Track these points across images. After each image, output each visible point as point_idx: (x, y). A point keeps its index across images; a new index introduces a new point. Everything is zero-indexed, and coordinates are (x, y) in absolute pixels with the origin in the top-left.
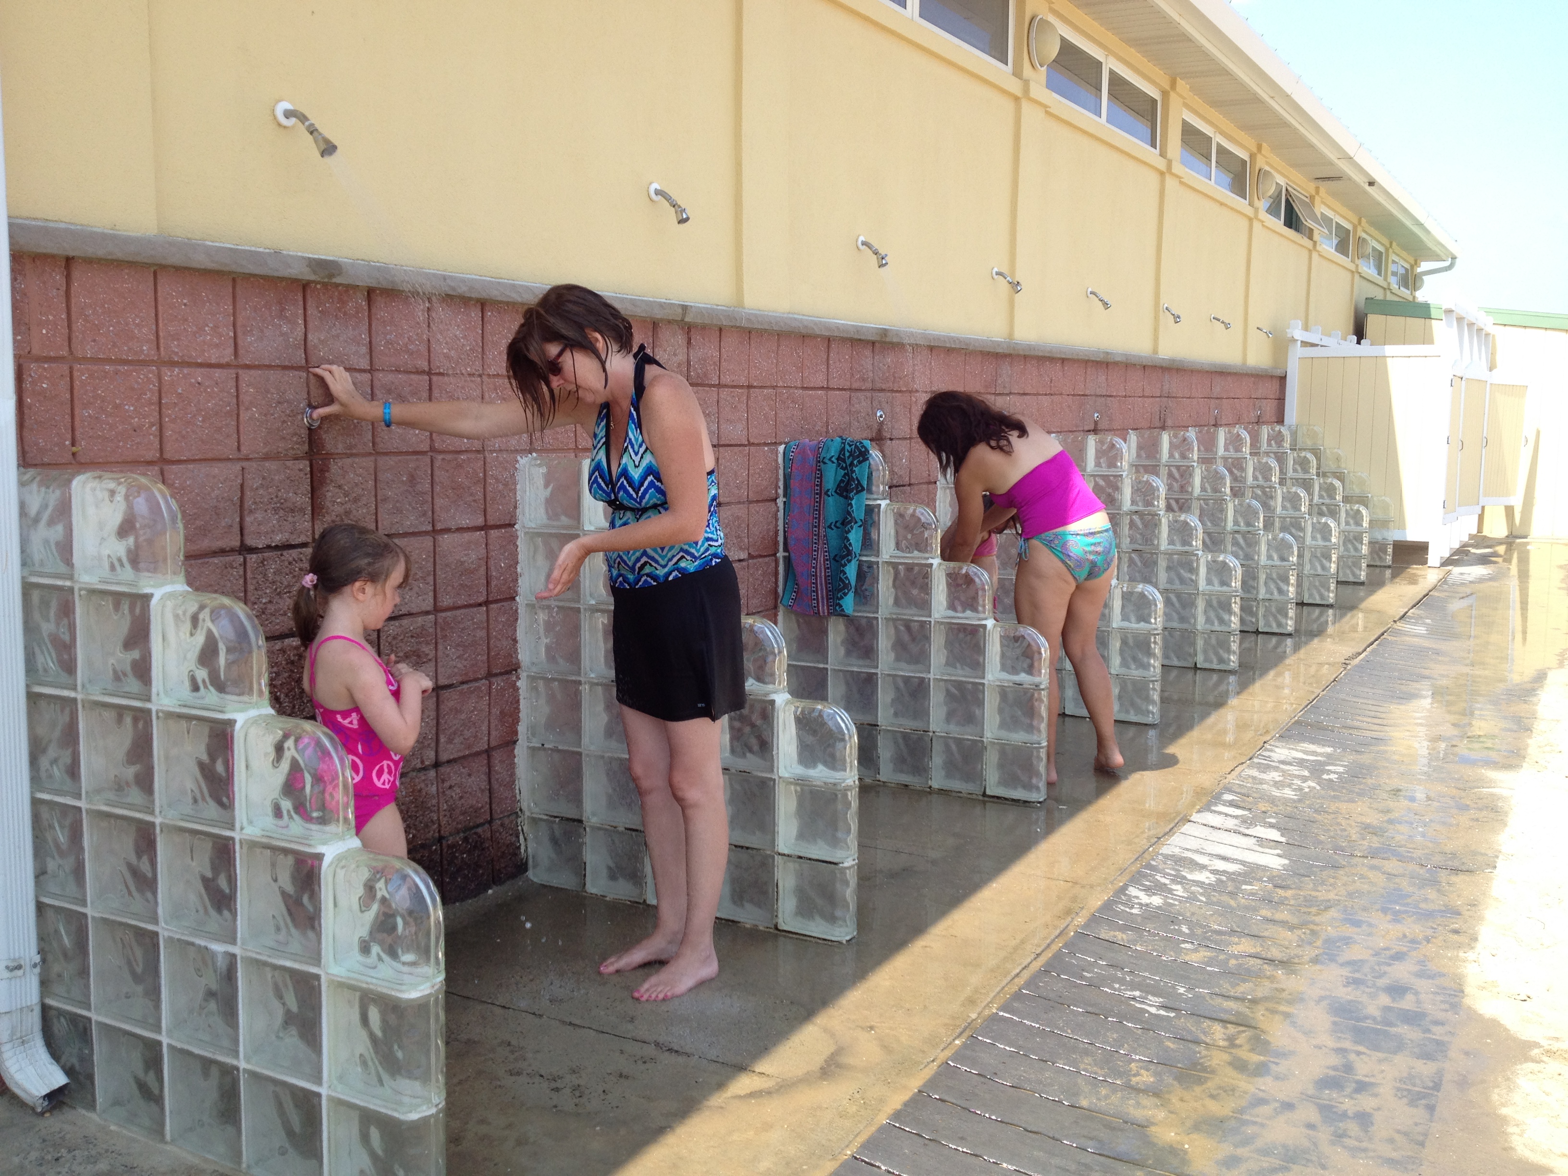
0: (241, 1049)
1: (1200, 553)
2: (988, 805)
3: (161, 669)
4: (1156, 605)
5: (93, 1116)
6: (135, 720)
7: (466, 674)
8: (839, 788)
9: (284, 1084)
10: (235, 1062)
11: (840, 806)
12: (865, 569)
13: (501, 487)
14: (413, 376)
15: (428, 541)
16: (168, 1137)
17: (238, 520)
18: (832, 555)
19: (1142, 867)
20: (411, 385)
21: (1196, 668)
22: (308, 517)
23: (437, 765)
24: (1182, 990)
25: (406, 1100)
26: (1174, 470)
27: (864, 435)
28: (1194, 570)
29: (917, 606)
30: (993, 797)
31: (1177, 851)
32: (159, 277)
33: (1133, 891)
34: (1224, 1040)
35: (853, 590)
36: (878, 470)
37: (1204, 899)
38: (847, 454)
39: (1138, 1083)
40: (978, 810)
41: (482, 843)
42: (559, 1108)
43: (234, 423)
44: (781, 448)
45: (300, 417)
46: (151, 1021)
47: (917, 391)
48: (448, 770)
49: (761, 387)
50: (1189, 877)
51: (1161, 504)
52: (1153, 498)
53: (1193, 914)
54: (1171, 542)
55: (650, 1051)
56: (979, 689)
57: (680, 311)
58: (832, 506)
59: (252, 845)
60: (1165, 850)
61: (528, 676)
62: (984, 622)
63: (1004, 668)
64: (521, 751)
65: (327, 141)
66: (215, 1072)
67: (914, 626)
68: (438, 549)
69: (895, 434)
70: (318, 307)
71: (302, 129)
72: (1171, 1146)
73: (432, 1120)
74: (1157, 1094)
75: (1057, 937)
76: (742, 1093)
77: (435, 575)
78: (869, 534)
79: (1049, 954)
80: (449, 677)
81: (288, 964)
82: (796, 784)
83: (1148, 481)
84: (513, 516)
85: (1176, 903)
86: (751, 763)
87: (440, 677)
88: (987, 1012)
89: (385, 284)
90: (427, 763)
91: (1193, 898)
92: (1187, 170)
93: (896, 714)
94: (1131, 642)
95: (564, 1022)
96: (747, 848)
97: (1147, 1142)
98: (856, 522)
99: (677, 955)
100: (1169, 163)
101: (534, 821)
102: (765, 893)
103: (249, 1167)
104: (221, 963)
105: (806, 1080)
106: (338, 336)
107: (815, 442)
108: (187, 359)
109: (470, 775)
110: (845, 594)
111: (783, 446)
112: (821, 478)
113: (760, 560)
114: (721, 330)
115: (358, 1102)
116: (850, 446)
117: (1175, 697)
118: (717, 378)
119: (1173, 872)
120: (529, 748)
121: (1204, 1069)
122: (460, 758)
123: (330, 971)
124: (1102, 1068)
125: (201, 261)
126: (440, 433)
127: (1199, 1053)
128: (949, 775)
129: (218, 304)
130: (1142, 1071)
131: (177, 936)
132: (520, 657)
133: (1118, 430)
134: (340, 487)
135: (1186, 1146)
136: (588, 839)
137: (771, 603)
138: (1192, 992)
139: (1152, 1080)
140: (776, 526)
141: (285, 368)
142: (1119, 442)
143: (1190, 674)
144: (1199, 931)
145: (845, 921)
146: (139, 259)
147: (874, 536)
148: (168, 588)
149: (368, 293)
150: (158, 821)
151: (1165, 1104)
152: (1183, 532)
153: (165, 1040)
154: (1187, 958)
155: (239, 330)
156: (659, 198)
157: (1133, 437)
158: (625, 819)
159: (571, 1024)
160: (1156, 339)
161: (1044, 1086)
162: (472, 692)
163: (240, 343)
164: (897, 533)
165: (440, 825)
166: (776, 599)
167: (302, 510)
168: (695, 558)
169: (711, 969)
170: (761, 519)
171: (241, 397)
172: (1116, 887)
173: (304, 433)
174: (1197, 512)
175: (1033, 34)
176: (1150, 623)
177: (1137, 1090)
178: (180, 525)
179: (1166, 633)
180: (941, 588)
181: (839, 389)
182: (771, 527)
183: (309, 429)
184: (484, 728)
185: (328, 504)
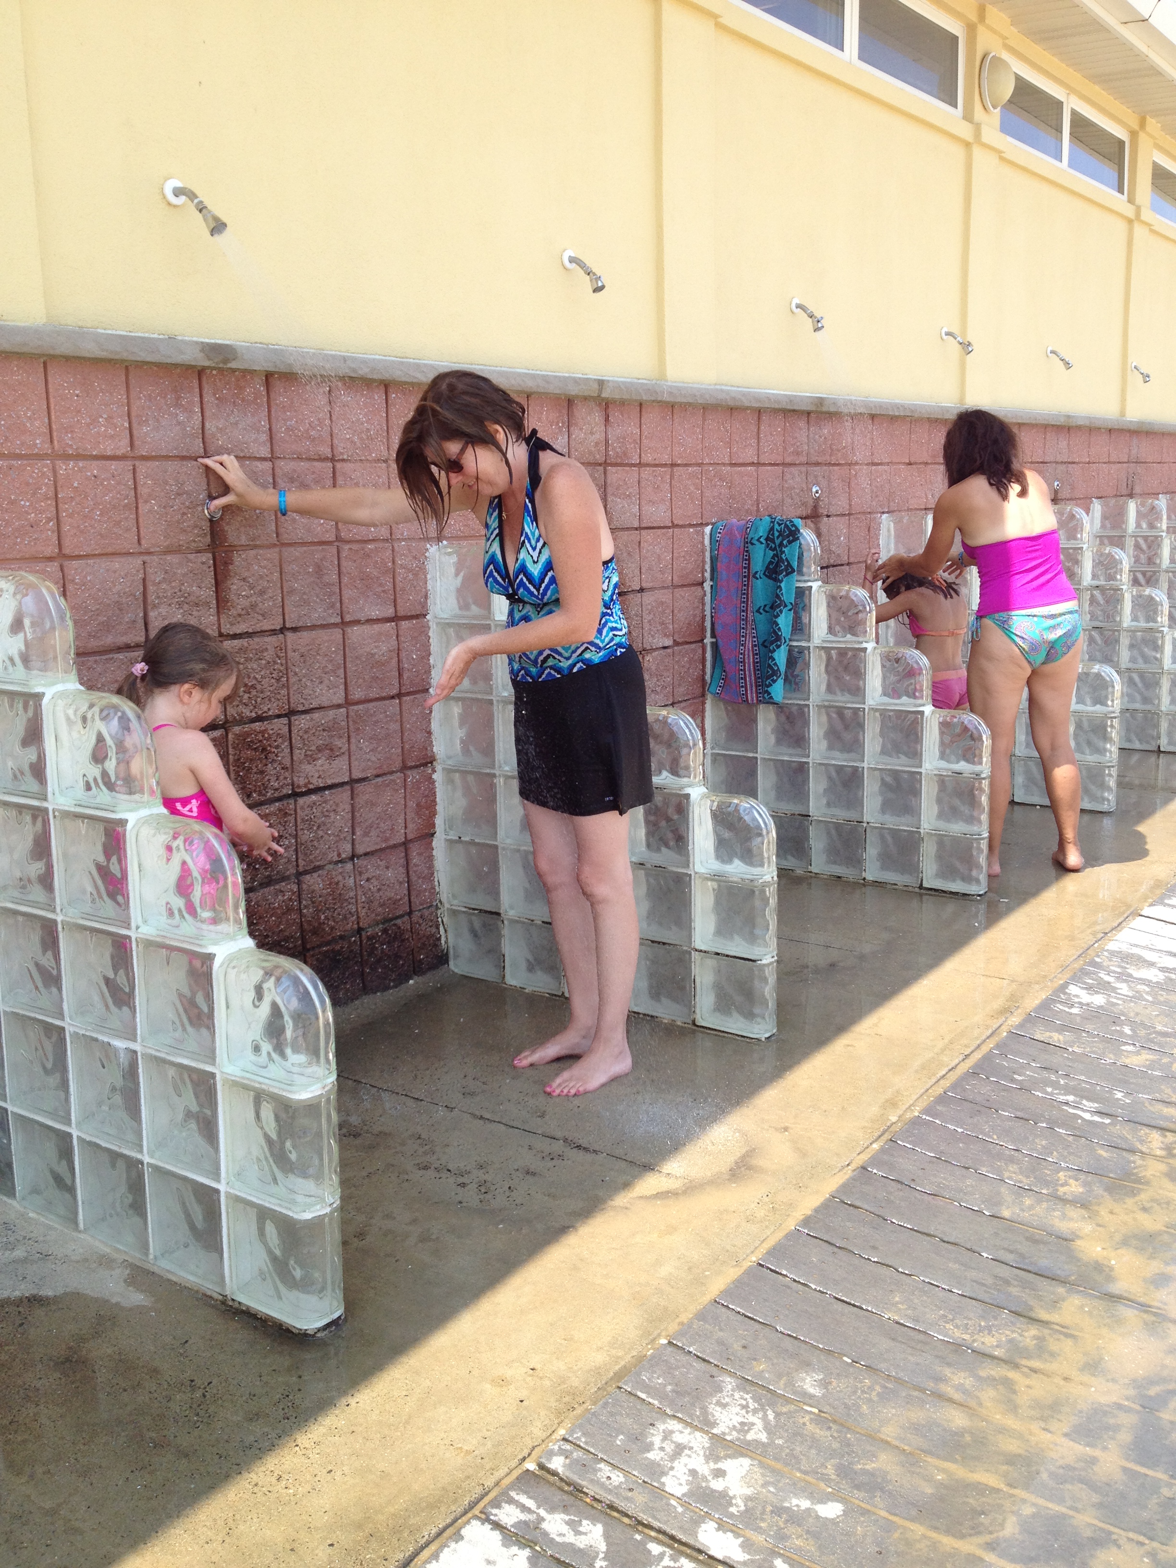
0: (145, 1143)
1: (1166, 630)
2: (925, 898)
3: (55, 766)
4: (1113, 687)
5: (14, 1203)
6: (34, 818)
7: (380, 768)
8: (756, 883)
9: (185, 1179)
10: (139, 1156)
11: (757, 903)
12: (796, 654)
13: (411, 576)
14: (316, 464)
15: (337, 633)
16: (81, 1226)
17: (141, 615)
18: (761, 641)
19: (1085, 963)
20: (314, 473)
21: (1159, 751)
22: (213, 611)
23: (352, 858)
24: (1119, 1095)
25: (300, 1199)
26: (1141, 541)
27: (799, 513)
28: (1158, 648)
29: (850, 692)
30: (931, 889)
31: (1125, 948)
32: (49, 368)
33: (1073, 989)
34: (1161, 1149)
35: (783, 676)
36: (810, 550)
37: (1150, 999)
38: (776, 534)
39: (1065, 1193)
40: (915, 903)
41: (402, 934)
42: (464, 1204)
43: (133, 516)
44: (708, 529)
45: (200, 509)
46: (62, 1113)
47: (856, 463)
48: (365, 863)
49: (686, 465)
50: (1136, 974)
51: (1125, 578)
52: (1116, 573)
53: (1137, 1014)
54: (1135, 619)
55: (558, 1147)
56: (915, 777)
57: (596, 386)
58: (760, 588)
59: (149, 944)
60: (1112, 946)
61: (443, 769)
62: (921, 709)
63: (943, 756)
64: (439, 843)
65: (216, 219)
66: (121, 1164)
67: (848, 714)
68: (347, 642)
69: (833, 510)
70: (214, 395)
71: (192, 208)
72: (1097, 1262)
73: (327, 1220)
74: (1084, 1206)
75: (988, 1038)
76: (648, 1193)
77: (345, 667)
78: (800, 618)
79: (978, 1055)
80: (363, 770)
81: (186, 1062)
82: (712, 880)
83: (1110, 553)
84: (424, 605)
85: (1120, 1002)
86: (665, 857)
87: (353, 771)
88: (909, 1115)
89: (283, 369)
90: (344, 856)
91: (1138, 997)
92: (1158, 216)
93: (828, 805)
94: (1086, 725)
95: (474, 1116)
96: (664, 944)
97: (1072, 1257)
98: (786, 606)
99: (590, 1050)
100: (1138, 209)
101: (454, 913)
102: (682, 989)
103: (155, 1258)
104: (123, 1058)
105: (714, 1182)
106: (236, 424)
107: (743, 522)
108: (81, 451)
109: (387, 868)
110: (774, 681)
111: (710, 527)
112: (749, 560)
113: (686, 646)
114: (641, 405)
115: (254, 1200)
116: (780, 525)
117: (1137, 782)
118: (637, 457)
119: (1119, 970)
120: (446, 840)
121: (1138, 1181)
122: (376, 851)
123: (226, 1070)
124: (1028, 1177)
125: (89, 349)
126: (346, 523)
127: (1134, 1162)
128: (884, 867)
129: (111, 394)
130: (1071, 1181)
131: (82, 1032)
132: (435, 749)
133: (1080, 499)
134: (244, 580)
135: (1113, 1262)
136: (506, 931)
137: (698, 691)
138: (1131, 1097)
139: (1081, 1190)
140: (703, 610)
141: (183, 458)
142: (1080, 512)
143: (1153, 759)
144: (1142, 1033)
145: (764, 1018)
146: (25, 349)
147: (805, 620)
148: (60, 687)
149: (266, 376)
150: (59, 918)
151: (1093, 1216)
152: (1148, 607)
153: (75, 1133)
154: (1127, 1061)
155: (134, 420)
156: (574, 266)
157: (1097, 507)
158: (539, 913)
159: (481, 1118)
160: (1123, 400)
161: (965, 1194)
162: (388, 785)
163: (135, 433)
164: (830, 616)
165: (358, 917)
166: (703, 687)
167: (207, 604)
168: (600, 648)
169: (624, 1064)
170: (687, 604)
171: (139, 488)
172: (1056, 985)
173: (206, 525)
174: (1166, 586)
175: (985, 74)
176: (1107, 706)
177: (1063, 1200)
178: (70, 623)
179: (1128, 715)
180: (875, 673)
181: (771, 464)
182: (698, 612)
183: (211, 521)
184: (401, 821)
185: (233, 597)
